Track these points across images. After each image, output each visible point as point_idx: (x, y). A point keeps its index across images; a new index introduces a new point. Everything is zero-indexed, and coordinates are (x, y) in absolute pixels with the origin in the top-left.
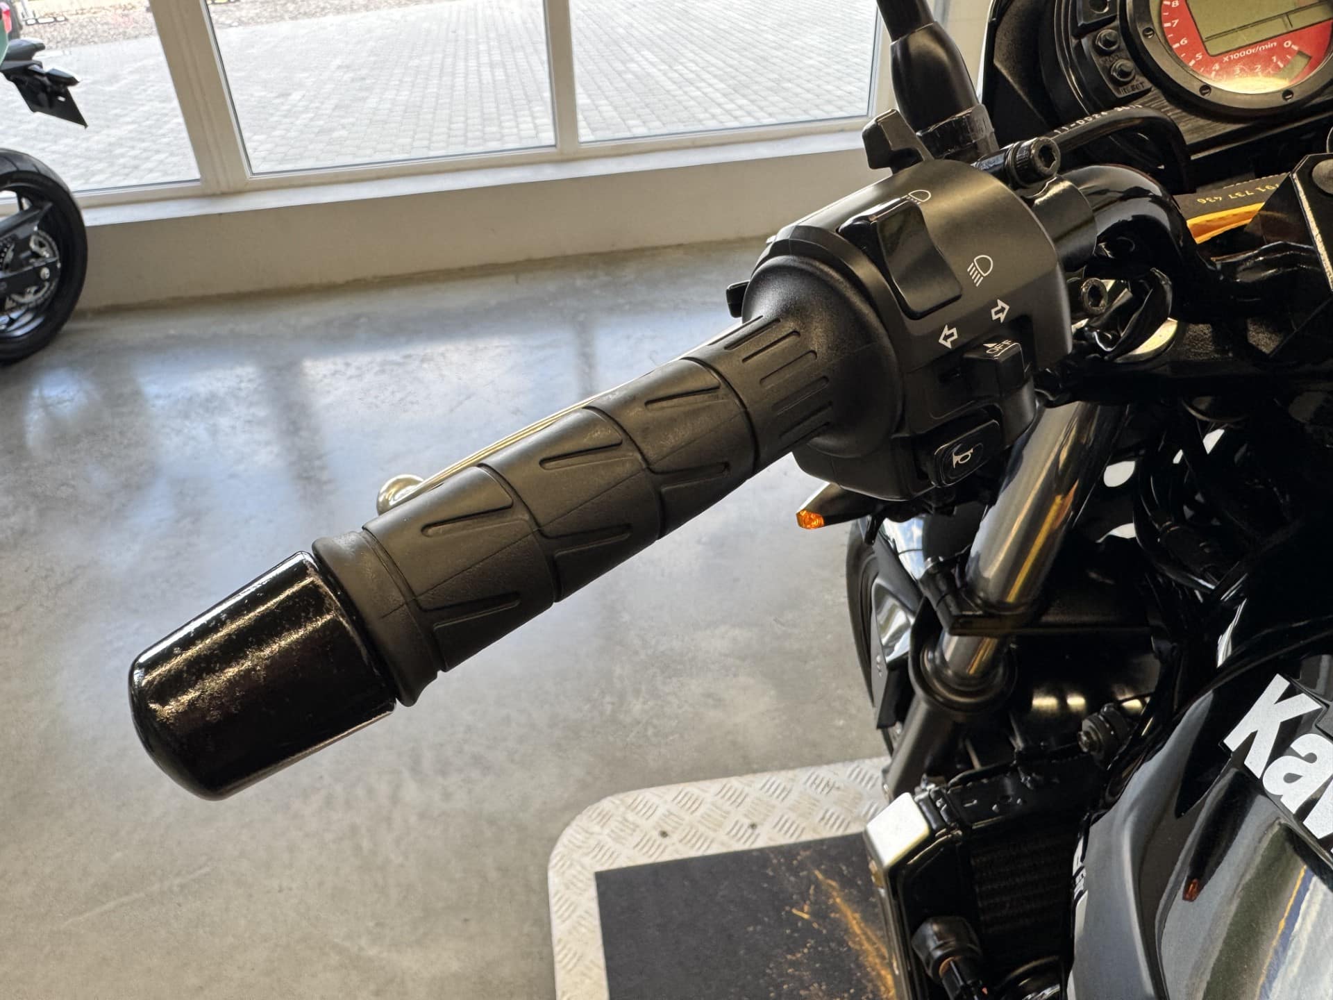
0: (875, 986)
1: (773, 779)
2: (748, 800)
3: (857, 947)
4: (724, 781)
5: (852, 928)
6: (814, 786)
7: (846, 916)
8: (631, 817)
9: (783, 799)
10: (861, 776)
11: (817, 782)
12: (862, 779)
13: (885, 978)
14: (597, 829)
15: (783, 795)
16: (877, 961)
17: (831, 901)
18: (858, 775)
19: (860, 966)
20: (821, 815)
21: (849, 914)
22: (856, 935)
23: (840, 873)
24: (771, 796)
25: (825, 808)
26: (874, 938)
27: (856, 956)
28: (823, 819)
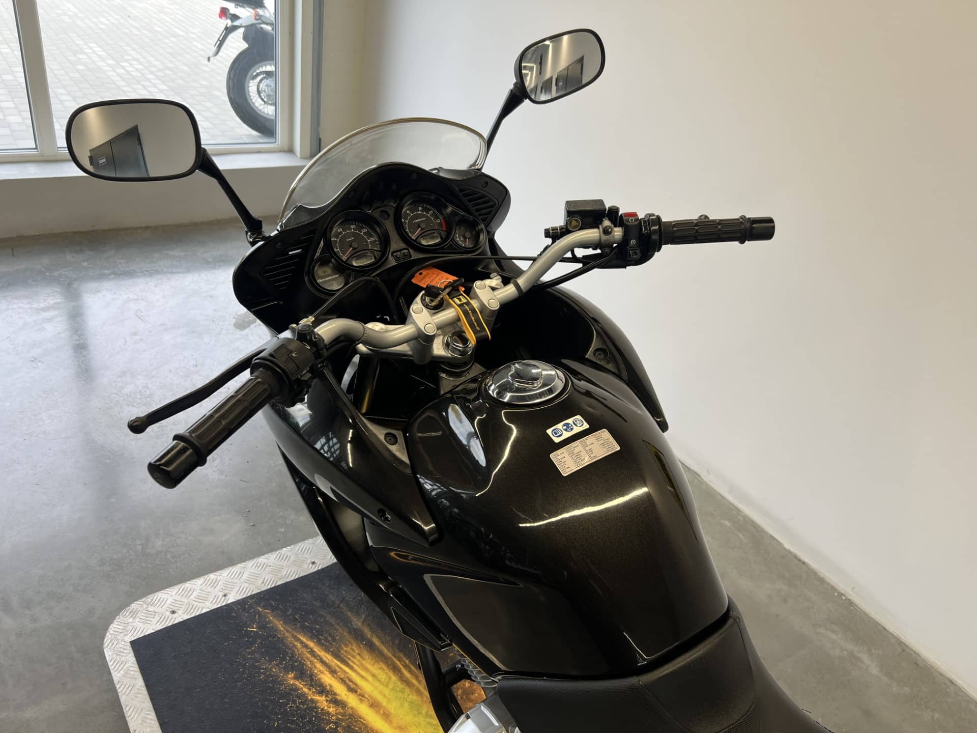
0: (293, 650)
1: (233, 570)
2: (220, 583)
3: (283, 636)
4: (206, 577)
5: (279, 628)
6: (257, 568)
7: (276, 625)
8: (151, 609)
9: (241, 578)
10: (281, 557)
11: (258, 565)
12: (283, 558)
13: (297, 645)
14: (131, 620)
15: (240, 576)
16: (293, 639)
17: (268, 619)
18: (280, 557)
19: (284, 644)
20: (261, 582)
21: (277, 623)
22: (281, 630)
23: (271, 605)
24: (233, 578)
25: (264, 577)
26: (290, 630)
27: (282, 641)
28: (263, 582)
